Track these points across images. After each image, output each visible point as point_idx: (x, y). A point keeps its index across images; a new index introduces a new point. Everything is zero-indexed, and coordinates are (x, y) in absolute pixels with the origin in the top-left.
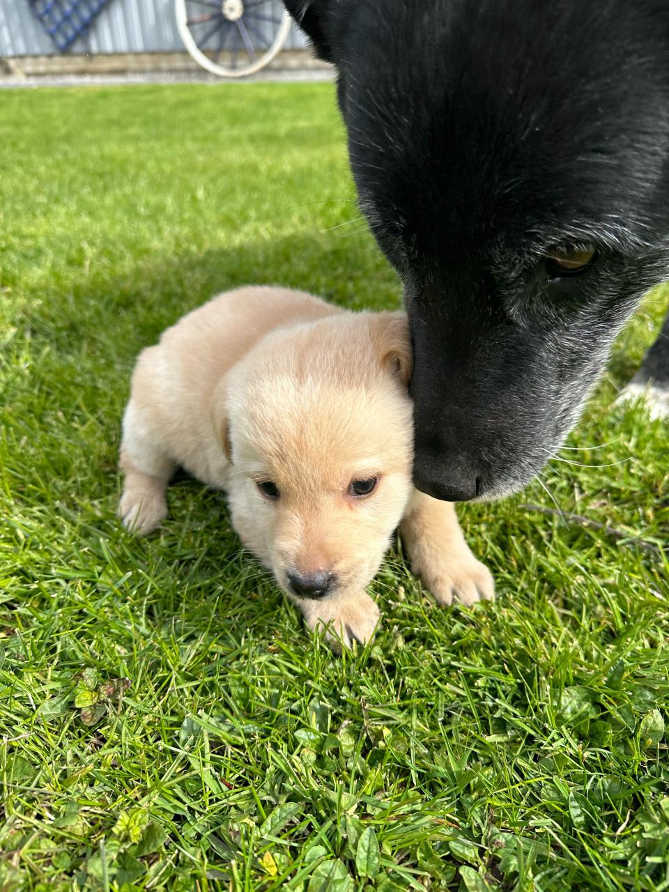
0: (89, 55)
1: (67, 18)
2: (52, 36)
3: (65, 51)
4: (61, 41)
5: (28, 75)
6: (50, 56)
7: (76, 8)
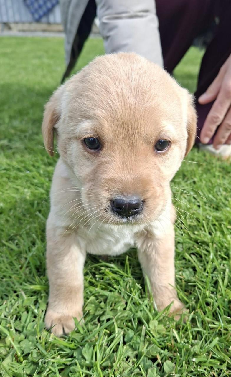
0: (49, 23)
1: (40, 7)
2: (33, 14)
3: (38, 21)
4: (37, 16)
5: (20, 31)
6: (30, 23)
7: (45, 3)
